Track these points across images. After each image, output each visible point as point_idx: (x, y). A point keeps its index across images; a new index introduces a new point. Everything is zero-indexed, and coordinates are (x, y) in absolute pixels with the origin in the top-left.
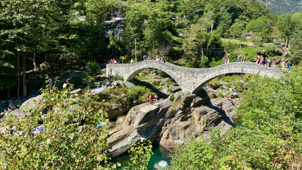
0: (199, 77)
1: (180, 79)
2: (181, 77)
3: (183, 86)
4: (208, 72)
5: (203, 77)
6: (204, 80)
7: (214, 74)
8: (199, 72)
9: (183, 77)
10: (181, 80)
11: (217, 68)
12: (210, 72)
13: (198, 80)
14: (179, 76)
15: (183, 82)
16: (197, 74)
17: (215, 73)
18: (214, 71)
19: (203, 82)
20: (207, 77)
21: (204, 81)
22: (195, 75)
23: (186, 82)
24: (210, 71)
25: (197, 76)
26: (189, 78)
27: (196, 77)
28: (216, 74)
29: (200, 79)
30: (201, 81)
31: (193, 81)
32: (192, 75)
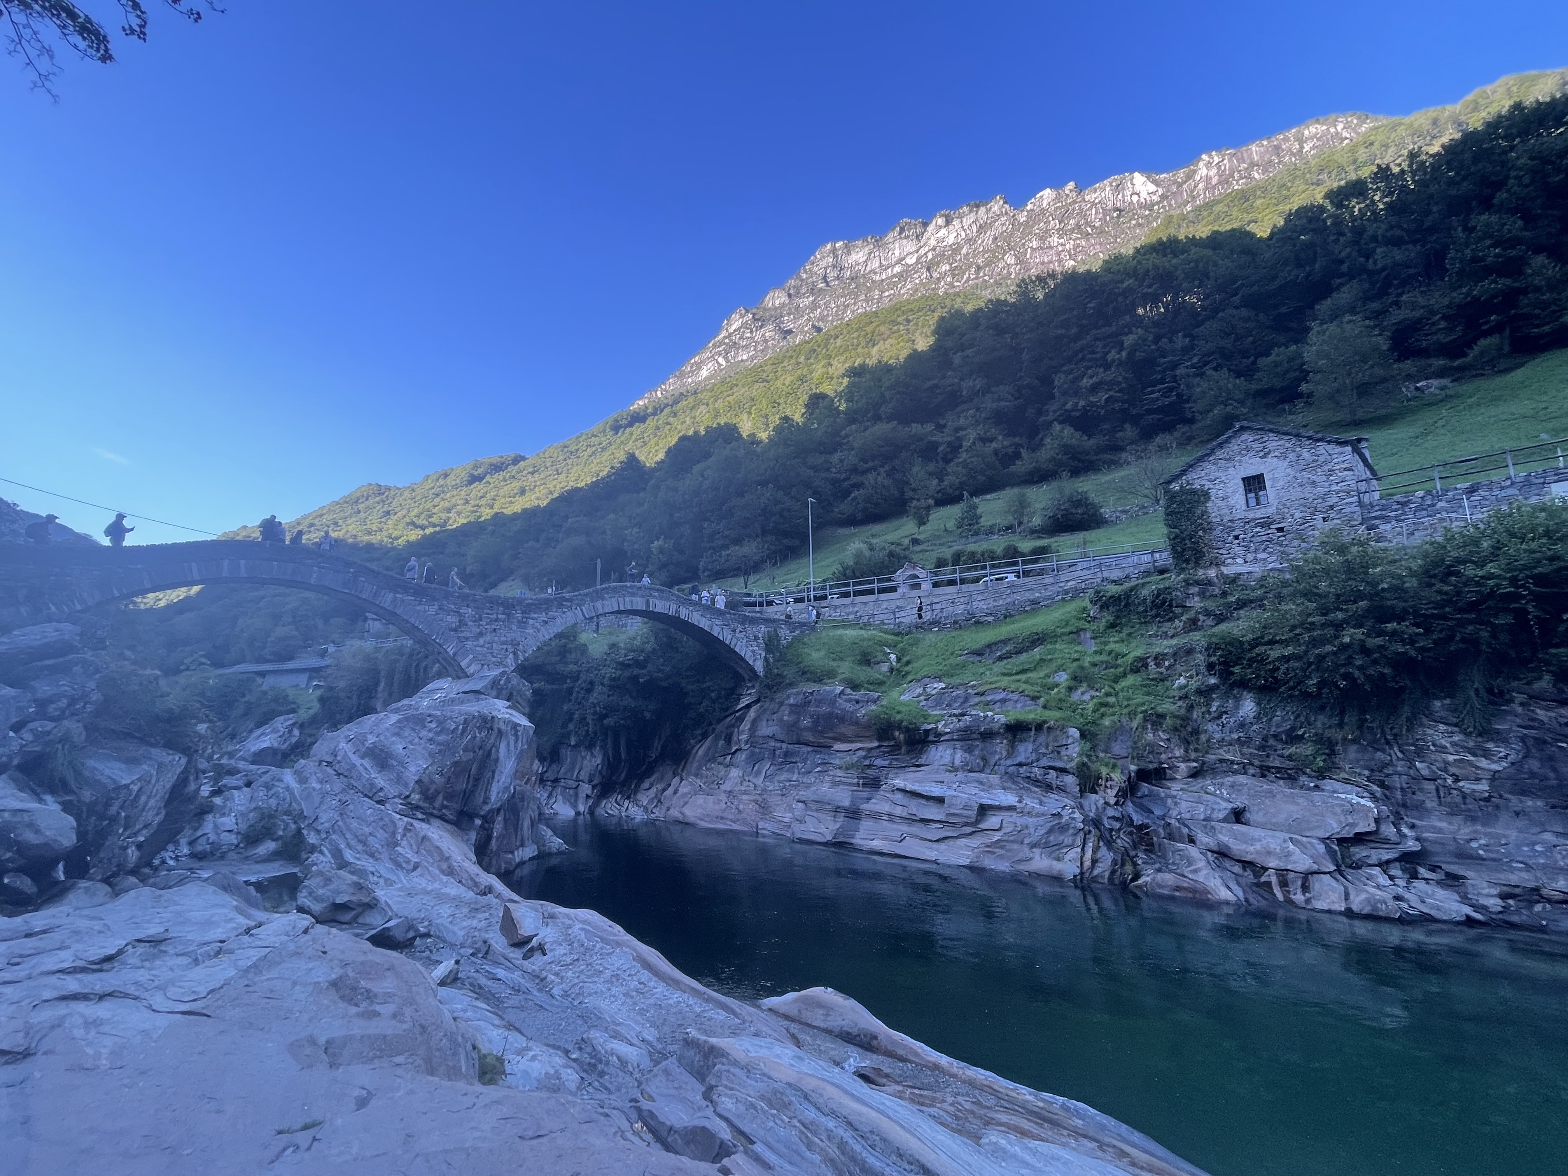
0: (531, 621)
1: (455, 630)
2: (460, 621)
4: (560, 606)
5: (546, 622)
7: (578, 612)
10: (461, 635)
13: (531, 631)
14: (452, 620)
15: (470, 643)
16: (523, 612)
19: (547, 638)
20: (558, 621)
21: (549, 634)
23: (481, 641)
26: (493, 627)
27: (522, 624)
29: (535, 628)
30: (540, 635)
31: (510, 636)
32: (508, 615)
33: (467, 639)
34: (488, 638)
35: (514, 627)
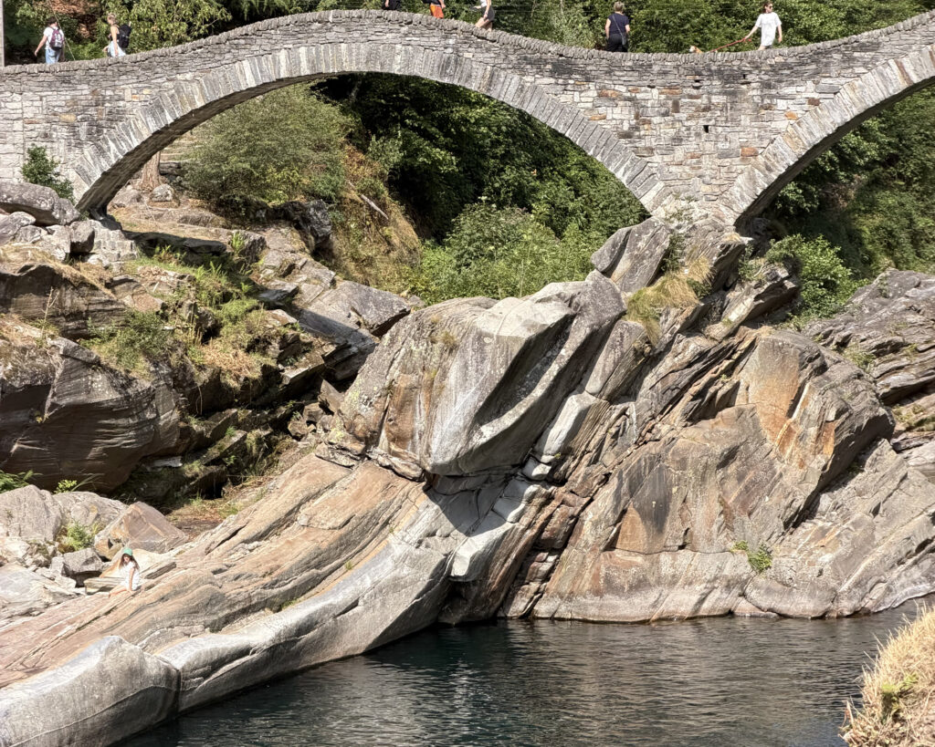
0: (781, 104)
1: (627, 135)
2: (637, 117)
3: (660, 185)
4: (849, 61)
5: (814, 102)
6: (828, 122)
7: (893, 72)
8: (786, 66)
9: (656, 120)
10: (641, 144)
11: (914, 28)
12: (865, 65)
13: (781, 124)
14: (620, 116)
15: (657, 158)
16: (767, 85)
17: (901, 67)
18: (894, 56)
19: (819, 135)
20: (846, 96)
21: (823, 127)
22: (753, 92)
23: (679, 153)
24: (867, 55)
25: (772, 97)
26: (702, 122)
27: (763, 108)
28: (909, 68)
29: (790, 116)
30: (802, 131)
31: (737, 140)
32: (733, 94)
33: (651, 150)
34: (692, 145)
35: (745, 120)
